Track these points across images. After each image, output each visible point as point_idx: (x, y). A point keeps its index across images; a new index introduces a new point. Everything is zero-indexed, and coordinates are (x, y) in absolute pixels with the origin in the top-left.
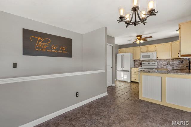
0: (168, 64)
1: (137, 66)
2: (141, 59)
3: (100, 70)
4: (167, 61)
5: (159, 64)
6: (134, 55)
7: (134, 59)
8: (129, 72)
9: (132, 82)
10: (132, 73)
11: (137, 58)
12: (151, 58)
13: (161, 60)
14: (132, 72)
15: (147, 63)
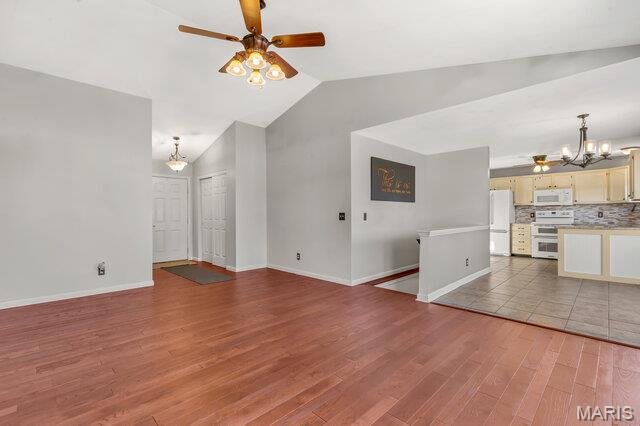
0: (600, 215)
1: (523, 219)
2: (536, 203)
3: (473, 225)
4: (597, 209)
5: (579, 215)
6: (516, 194)
7: (518, 203)
8: (508, 233)
9: (513, 255)
10: (513, 236)
11: (526, 202)
12: (561, 202)
13: (582, 205)
14: (514, 233)
15: (548, 213)
